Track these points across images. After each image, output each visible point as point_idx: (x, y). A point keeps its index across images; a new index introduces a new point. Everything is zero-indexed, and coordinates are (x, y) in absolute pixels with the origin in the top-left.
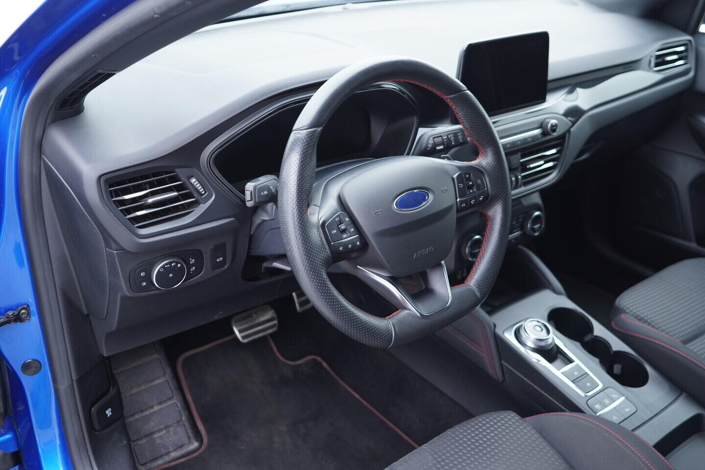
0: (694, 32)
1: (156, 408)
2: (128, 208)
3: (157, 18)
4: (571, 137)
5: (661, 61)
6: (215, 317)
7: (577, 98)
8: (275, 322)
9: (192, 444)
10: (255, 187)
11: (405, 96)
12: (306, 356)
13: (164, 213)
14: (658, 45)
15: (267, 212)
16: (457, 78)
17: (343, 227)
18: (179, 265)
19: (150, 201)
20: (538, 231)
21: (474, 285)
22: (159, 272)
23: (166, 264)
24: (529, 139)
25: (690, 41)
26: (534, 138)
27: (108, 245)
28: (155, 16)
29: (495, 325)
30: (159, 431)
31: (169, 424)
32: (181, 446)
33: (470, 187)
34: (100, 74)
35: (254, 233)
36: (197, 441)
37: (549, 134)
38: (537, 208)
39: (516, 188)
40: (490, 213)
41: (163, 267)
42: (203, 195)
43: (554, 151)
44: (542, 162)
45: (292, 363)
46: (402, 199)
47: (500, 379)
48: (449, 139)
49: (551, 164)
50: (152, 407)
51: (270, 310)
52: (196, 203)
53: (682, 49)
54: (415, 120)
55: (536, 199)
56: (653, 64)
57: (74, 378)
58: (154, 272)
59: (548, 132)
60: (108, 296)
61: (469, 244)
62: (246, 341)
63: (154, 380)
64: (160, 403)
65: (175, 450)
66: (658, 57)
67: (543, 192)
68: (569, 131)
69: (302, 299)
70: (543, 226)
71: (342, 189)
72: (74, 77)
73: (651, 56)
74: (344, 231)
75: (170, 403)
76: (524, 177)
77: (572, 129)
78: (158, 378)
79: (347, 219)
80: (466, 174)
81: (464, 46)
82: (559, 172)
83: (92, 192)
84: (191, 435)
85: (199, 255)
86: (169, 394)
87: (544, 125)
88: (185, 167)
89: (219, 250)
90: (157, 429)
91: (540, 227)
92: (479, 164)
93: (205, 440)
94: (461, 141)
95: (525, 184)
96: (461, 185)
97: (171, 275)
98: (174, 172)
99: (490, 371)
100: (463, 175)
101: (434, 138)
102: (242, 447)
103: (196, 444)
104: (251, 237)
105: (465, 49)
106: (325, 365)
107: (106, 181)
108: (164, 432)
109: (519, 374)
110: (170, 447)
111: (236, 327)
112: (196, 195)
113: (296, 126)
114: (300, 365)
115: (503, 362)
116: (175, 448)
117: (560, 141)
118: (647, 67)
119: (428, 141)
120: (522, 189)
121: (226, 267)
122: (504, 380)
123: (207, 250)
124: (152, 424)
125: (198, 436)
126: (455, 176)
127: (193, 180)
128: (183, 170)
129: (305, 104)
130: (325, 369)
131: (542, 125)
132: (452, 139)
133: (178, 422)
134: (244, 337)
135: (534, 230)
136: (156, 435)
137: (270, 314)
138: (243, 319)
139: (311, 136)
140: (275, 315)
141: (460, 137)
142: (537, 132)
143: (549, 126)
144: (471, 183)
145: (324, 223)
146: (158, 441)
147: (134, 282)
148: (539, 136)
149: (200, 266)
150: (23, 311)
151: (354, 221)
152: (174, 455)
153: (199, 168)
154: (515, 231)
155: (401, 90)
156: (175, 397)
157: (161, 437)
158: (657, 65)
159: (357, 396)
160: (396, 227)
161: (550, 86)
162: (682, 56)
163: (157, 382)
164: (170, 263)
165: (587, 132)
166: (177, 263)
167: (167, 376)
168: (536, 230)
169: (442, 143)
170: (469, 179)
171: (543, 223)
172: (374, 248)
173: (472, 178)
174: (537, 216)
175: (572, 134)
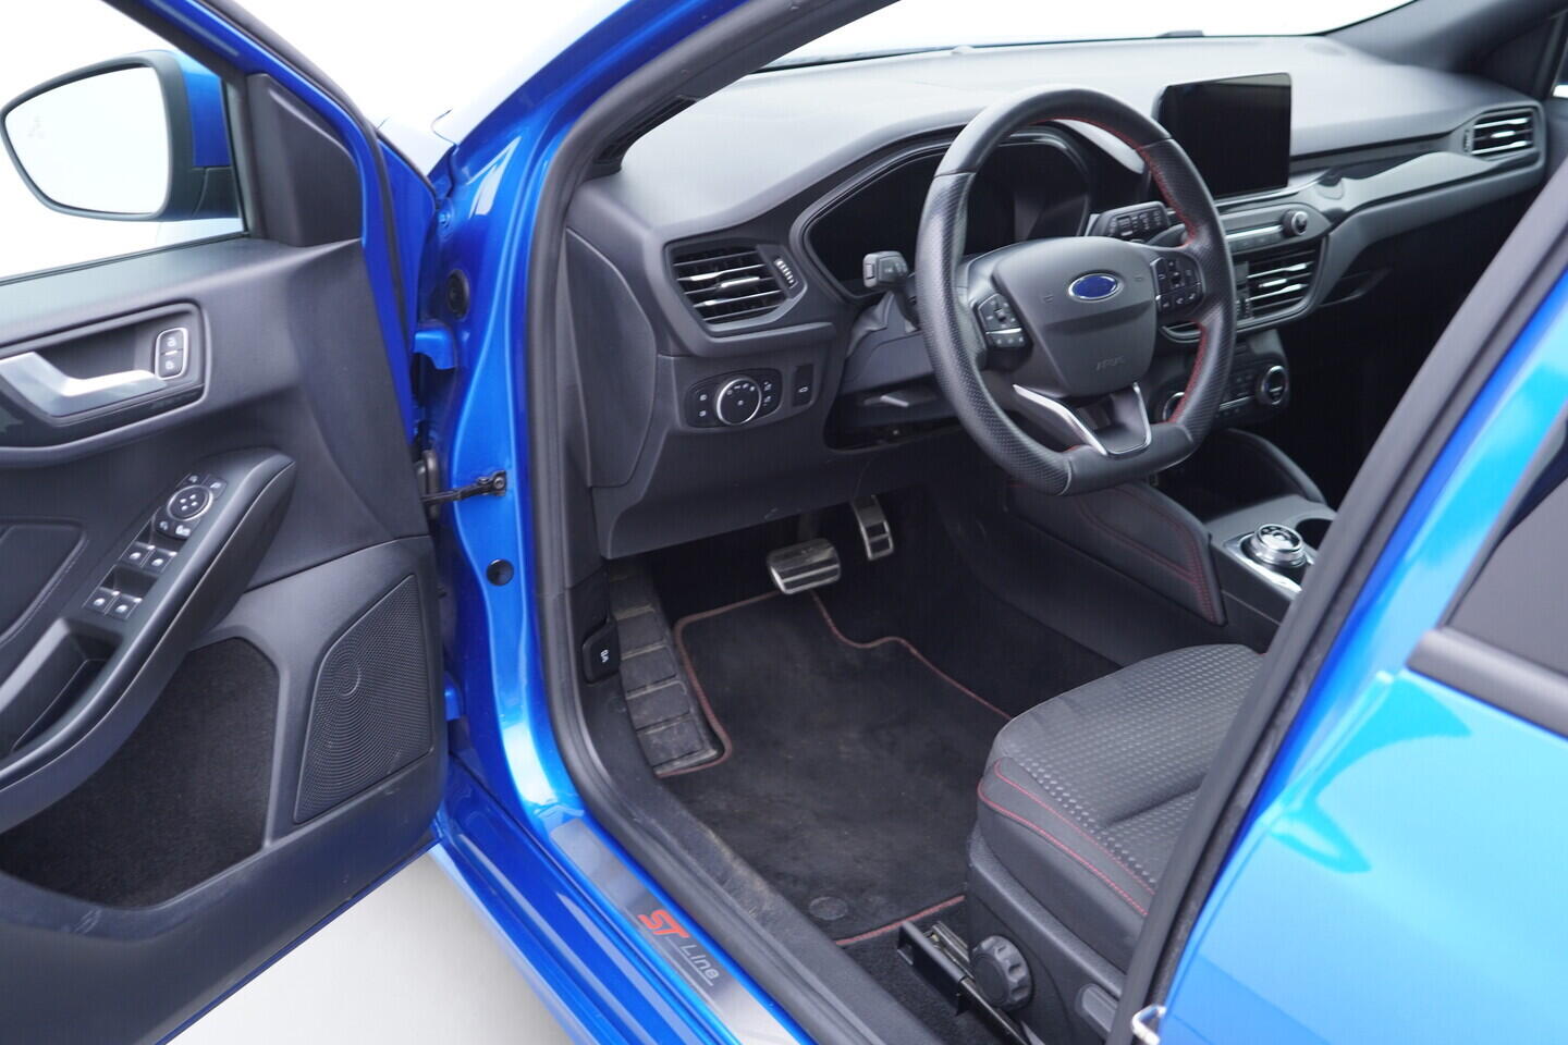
0: (1545, 95)
1: (650, 689)
2: (695, 293)
3: (795, 11)
4: (1331, 245)
5: (1483, 140)
6: (766, 517)
7: (1342, 196)
8: (836, 566)
9: (706, 751)
10: (878, 260)
11: (1075, 162)
12: (882, 636)
13: (740, 306)
14: (1479, 111)
15: (874, 319)
16: (1154, 117)
17: (1001, 313)
18: (752, 389)
19: (725, 285)
20: (1279, 397)
21: (1184, 423)
22: (726, 395)
23: (737, 384)
24: (1262, 240)
25: (1535, 108)
26: (1270, 236)
27: (662, 348)
28: (794, 8)
29: (1210, 536)
30: (656, 725)
31: (670, 716)
32: (691, 753)
33: (1176, 280)
34: (679, 101)
35: (853, 354)
36: (714, 748)
37: (1294, 235)
38: (1275, 360)
39: (1241, 317)
40: (1205, 322)
41: (732, 388)
42: (790, 285)
43: (1302, 266)
44: (1283, 281)
45: (859, 646)
46: (1082, 283)
47: (1220, 619)
48: (1140, 221)
49: (1297, 287)
50: (644, 687)
51: (828, 547)
52: (780, 298)
53: (1522, 121)
54: (1086, 200)
55: (1272, 343)
56: (1470, 142)
57: (568, 584)
58: (718, 395)
59: (1292, 231)
60: (644, 436)
61: (1166, 407)
62: (791, 592)
63: (645, 645)
64: (656, 683)
65: (681, 758)
66: (1478, 132)
67: (1284, 330)
68: (1326, 234)
69: (877, 539)
70: (1286, 389)
71: (996, 268)
72: (642, 106)
73: (1467, 131)
74: (1002, 320)
75: (670, 683)
76: (1256, 303)
77: (1332, 234)
78: (653, 643)
79: (1006, 305)
80: (1169, 261)
81: (1163, 87)
82: (1311, 301)
83: (655, 266)
84: (704, 737)
85: (776, 377)
86: (670, 669)
87: (1285, 220)
88: (769, 242)
89: (803, 375)
90: (652, 721)
91: (1281, 391)
92: (1189, 250)
93: (728, 746)
94: (1159, 224)
95: (1257, 314)
96: (1163, 277)
97: (741, 403)
98: (753, 250)
99: (1204, 610)
100: (1166, 262)
101: (1119, 219)
102: (790, 757)
103: (713, 753)
104: (847, 362)
105: (1162, 93)
106: (914, 651)
107: (673, 251)
108: (663, 728)
109: (1250, 607)
110: (673, 752)
111: (776, 568)
112: (781, 284)
113: (938, 172)
114: (873, 649)
115: (1224, 592)
116: (681, 754)
117: (1312, 250)
118: (1461, 146)
119: (1110, 222)
120: (1251, 321)
121: (811, 402)
122: (1226, 623)
123: (788, 372)
124: (645, 713)
125: (715, 741)
126: (1153, 263)
127: (779, 263)
128: (765, 246)
129: (943, 156)
130: (913, 657)
131: (1282, 220)
132: (1145, 221)
133: (684, 715)
134: (788, 585)
135: (1272, 397)
136: (650, 732)
137: (827, 553)
138: (786, 556)
139: (960, 184)
140: (836, 555)
141: (1157, 219)
142: (1275, 229)
143: (1294, 220)
144: (1177, 274)
145: (976, 306)
146: (655, 740)
147: (691, 408)
148: (1278, 237)
149: (776, 393)
150: (498, 479)
151: (1014, 309)
152: (678, 764)
153: (787, 244)
154: (1240, 394)
155: (1068, 150)
156: (677, 677)
157: (661, 735)
158: (1477, 146)
159: (973, 695)
160: (1072, 321)
161: (1294, 166)
162: (1522, 133)
163: (650, 649)
164: (741, 383)
165: (1358, 243)
166: (751, 385)
167: (665, 641)
168: (1276, 395)
169: (1131, 228)
170: (1173, 269)
171: (1287, 385)
172: (1041, 349)
173: (1178, 266)
174: (1276, 372)
175: (1331, 240)
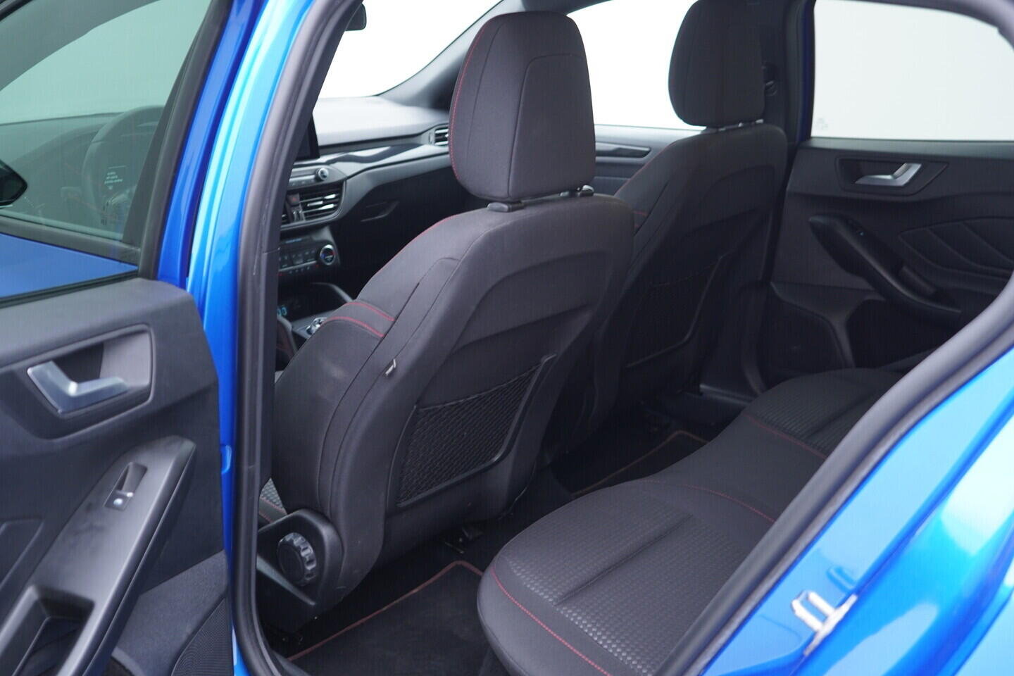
5: (441, 138)
14: (437, 124)
20: (330, 261)
26: (310, 180)
29: (293, 327)
37: (322, 181)
38: (328, 243)
39: (298, 220)
43: (332, 197)
44: (323, 203)
49: (331, 206)
55: (326, 234)
56: (433, 139)
59: (320, 179)
66: (437, 135)
68: (345, 181)
73: (430, 134)
76: (306, 214)
77: (348, 181)
82: (340, 214)
87: (317, 174)
91: (332, 259)
95: (314, 218)
117: (336, 189)
118: (427, 141)
120: (304, 222)
131: (315, 174)
135: (327, 260)
142: (311, 178)
143: (319, 172)
148: (313, 181)
154: (309, 260)
158: (437, 141)
161: (321, 151)
171: (334, 255)
174: (329, 249)
175: (348, 185)
